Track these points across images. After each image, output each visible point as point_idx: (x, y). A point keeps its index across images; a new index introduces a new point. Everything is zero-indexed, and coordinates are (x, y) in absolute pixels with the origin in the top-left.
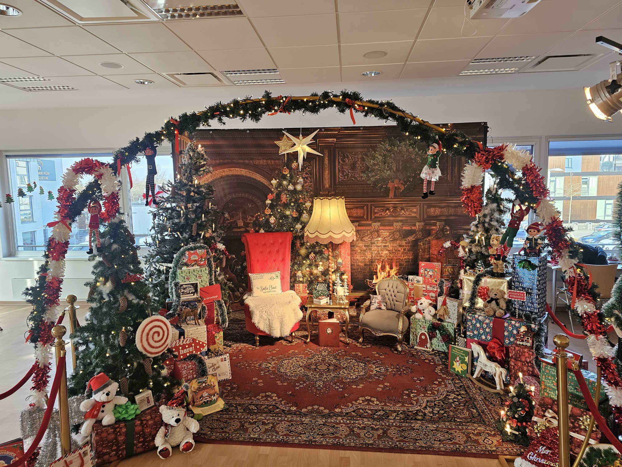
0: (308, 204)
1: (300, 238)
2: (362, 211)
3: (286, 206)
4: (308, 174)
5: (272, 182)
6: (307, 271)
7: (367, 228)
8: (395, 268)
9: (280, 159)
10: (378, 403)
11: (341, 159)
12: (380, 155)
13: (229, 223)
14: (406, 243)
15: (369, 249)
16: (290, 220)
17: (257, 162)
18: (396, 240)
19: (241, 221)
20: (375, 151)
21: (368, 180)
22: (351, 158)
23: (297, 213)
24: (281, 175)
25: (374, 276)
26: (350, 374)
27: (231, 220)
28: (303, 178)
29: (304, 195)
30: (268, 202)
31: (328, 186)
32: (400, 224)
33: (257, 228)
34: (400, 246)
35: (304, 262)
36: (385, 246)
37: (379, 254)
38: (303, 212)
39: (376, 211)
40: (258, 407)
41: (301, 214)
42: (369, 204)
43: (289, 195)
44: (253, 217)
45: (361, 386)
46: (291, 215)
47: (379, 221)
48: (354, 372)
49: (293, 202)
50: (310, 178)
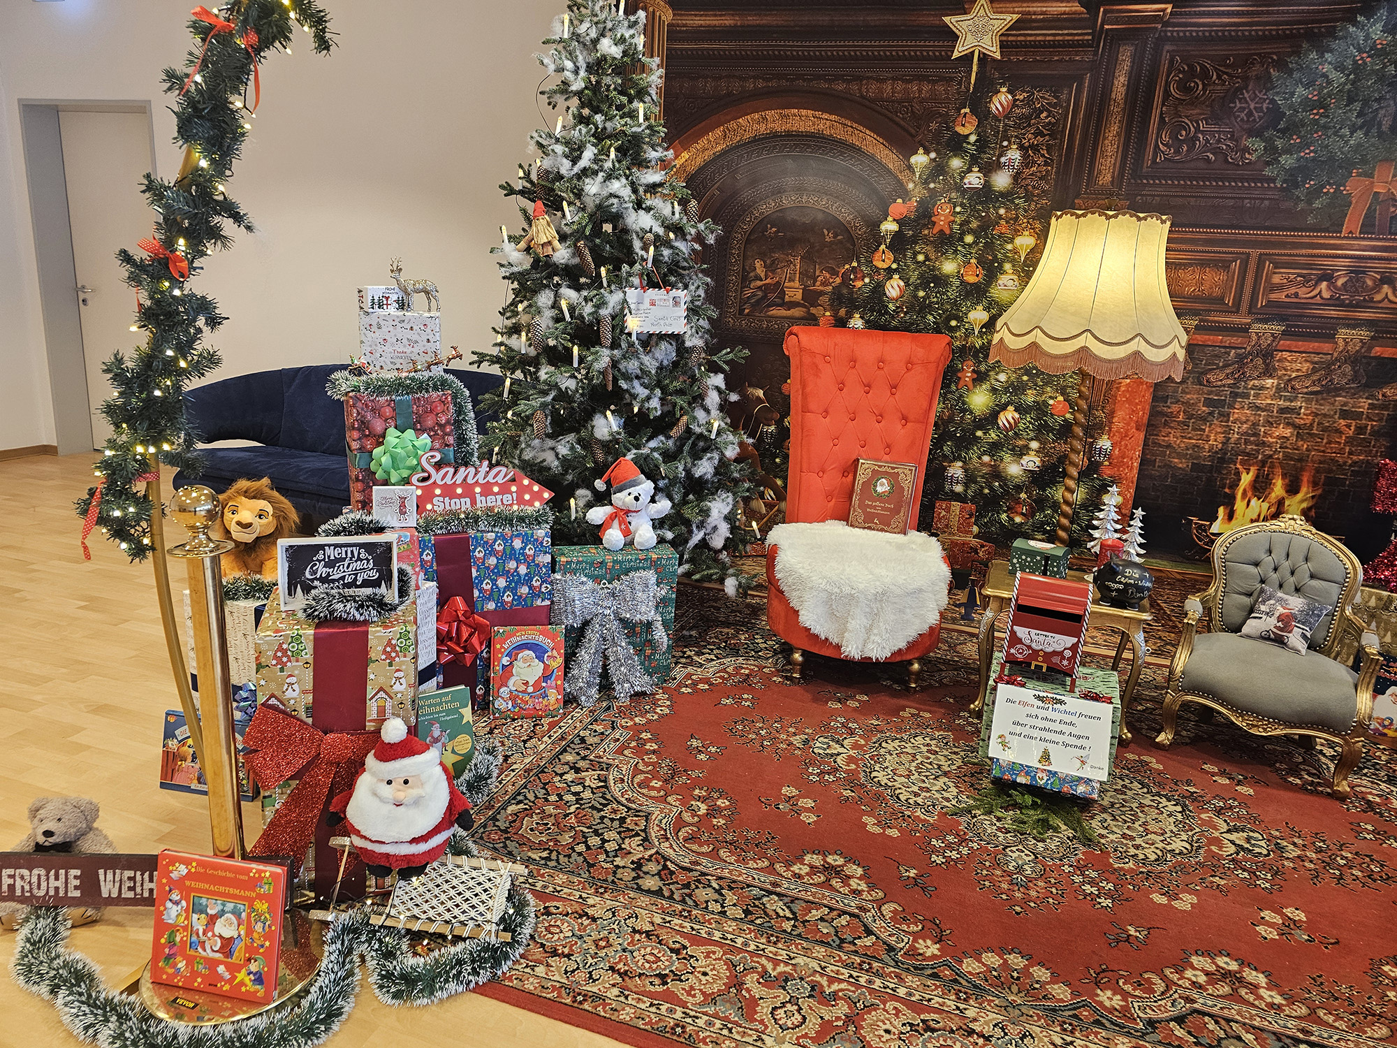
0: (1025, 241)
1: (976, 356)
2: (1220, 277)
3: (946, 242)
4: (1043, 135)
5: (913, 159)
6: (983, 464)
7: (1228, 340)
8: (1305, 492)
9: (952, 79)
10: (1278, 1000)
11: (1179, 82)
12: (1340, 67)
13: (760, 288)
14: (1372, 406)
15: (1221, 414)
16: (952, 293)
17: (872, 89)
18: (1337, 391)
19: (797, 284)
20: (1322, 51)
21: (1268, 164)
22: (1219, 77)
23: (980, 271)
24: (947, 135)
25: (1221, 510)
26: (1132, 839)
27: (767, 281)
28: (1021, 147)
29: (1017, 207)
30: (889, 226)
31: (1108, 178)
32: (1364, 334)
33: (842, 312)
34: (1345, 414)
35: (979, 433)
36: (1282, 410)
37: (1255, 435)
38: (1001, 267)
39: (1276, 279)
40: (797, 907)
41: (992, 271)
42: (1255, 253)
43: (962, 205)
44: (834, 273)
45: (1186, 902)
46: (959, 276)
47: (1281, 319)
48: (1147, 832)
49: (971, 231)
50: (1049, 148)
